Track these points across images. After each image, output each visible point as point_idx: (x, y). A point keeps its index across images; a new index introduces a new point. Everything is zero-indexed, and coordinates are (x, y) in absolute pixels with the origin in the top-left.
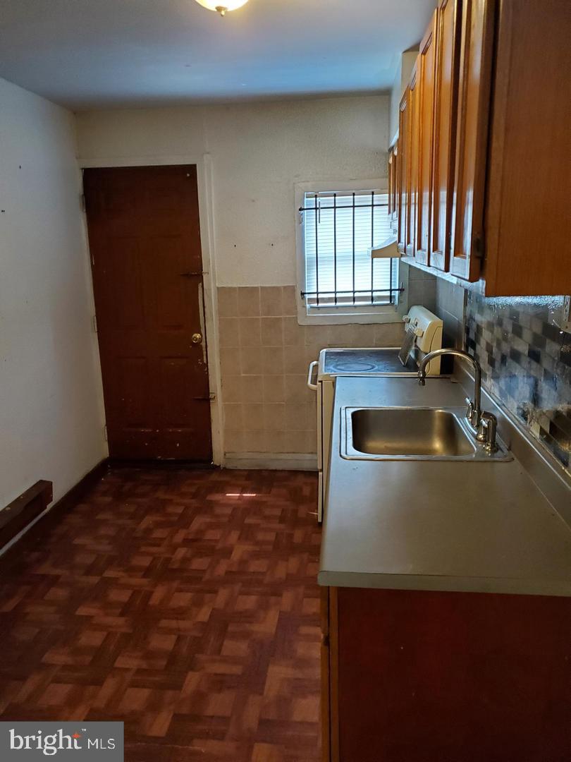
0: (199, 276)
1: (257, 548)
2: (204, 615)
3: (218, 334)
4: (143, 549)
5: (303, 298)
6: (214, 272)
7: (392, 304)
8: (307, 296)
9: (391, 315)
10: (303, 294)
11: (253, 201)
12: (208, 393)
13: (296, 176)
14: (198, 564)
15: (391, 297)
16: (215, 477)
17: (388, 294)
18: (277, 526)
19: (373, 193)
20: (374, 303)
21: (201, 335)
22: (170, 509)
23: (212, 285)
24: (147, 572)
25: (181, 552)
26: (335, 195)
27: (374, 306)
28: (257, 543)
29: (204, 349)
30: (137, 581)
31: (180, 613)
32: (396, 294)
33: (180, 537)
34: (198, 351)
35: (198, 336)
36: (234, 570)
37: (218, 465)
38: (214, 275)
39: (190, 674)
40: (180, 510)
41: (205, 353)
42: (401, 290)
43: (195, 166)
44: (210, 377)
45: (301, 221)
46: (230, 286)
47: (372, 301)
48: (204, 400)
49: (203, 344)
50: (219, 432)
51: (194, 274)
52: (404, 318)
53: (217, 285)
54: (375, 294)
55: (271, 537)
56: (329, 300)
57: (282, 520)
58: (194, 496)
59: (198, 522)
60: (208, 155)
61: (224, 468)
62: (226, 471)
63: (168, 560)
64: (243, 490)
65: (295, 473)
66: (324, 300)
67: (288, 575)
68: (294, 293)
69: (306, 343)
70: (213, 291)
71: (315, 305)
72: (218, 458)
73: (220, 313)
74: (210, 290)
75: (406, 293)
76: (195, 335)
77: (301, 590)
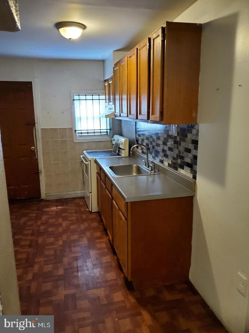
0: (34, 124)
1: (71, 222)
2: (61, 243)
3: (42, 147)
4: (27, 228)
5: (75, 132)
6: (40, 123)
7: (107, 134)
8: (77, 132)
9: (107, 138)
10: (76, 131)
11: (55, 96)
12: (38, 170)
13: (71, 88)
14: (50, 229)
15: (107, 132)
16: (43, 203)
17: (106, 131)
18: (75, 215)
19: (99, 95)
20: (101, 134)
21: (35, 147)
22: (30, 215)
23: (39, 128)
24: (32, 235)
25: (42, 227)
26: (86, 95)
27: (101, 135)
28: (70, 221)
29: (36, 153)
30: (30, 238)
31: (52, 244)
32: (109, 131)
33: (39, 222)
34: (33, 154)
35: (33, 147)
36: (65, 229)
37: (43, 199)
38: (40, 124)
39: (64, 259)
40: (35, 215)
41: (37, 154)
42: (110, 129)
43: (31, 82)
44: (39, 164)
45: (73, 104)
46: (46, 128)
47: (101, 133)
48: (37, 173)
49: (36, 151)
50: (43, 186)
51: (32, 123)
52: (112, 139)
53: (41, 128)
54: (102, 131)
55: (75, 218)
56: (86, 133)
57: (76, 213)
58: (38, 210)
59: (44, 218)
60: (37, 79)
61: (46, 200)
62: (46, 201)
63: (39, 230)
64: (57, 206)
65: (74, 198)
66: (83, 133)
67: (85, 228)
68: (72, 130)
69: (77, 149)
70: (39, 129)
71: (80, 135)
72: (43, 196)
73: (42, 138)
74: (38, 129)
75: (112, 130)
76: (32, 148)
77: (92, 231)
